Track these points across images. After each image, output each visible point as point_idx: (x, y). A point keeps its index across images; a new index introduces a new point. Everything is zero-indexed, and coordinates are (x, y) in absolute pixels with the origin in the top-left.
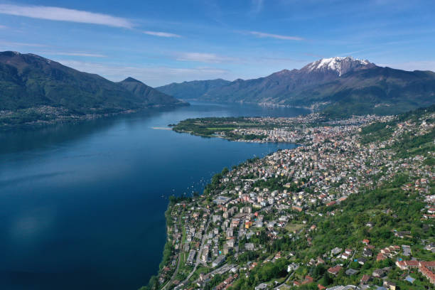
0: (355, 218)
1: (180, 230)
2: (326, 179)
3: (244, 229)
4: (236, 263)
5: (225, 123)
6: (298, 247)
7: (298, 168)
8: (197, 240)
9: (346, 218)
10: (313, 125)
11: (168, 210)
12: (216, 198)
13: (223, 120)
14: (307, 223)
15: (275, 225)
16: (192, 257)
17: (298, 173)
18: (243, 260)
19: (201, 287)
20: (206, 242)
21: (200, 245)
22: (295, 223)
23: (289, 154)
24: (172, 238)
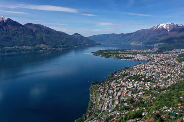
0: (174, 94)
1: (95, 96)
2: (161, 77)
3: (123, 97)
4: (119, 111)
5: (115, 52)
6: (147, 105)
7: (148, 72)
8: (102, 100)
9: (170, 94)
10: (155, 53)
11: (91, 87)
12: (111, 83)
13: (115, 50)
14: (151, 96)
15: (137, 96)
16: (101, 107)
17: (148, 74)
18: (122, 110)
19: (104, 120)
20: (106, 101)
21: (104, 102)
22: (146, 95)
23: (144, 66)
24: (92, 99)
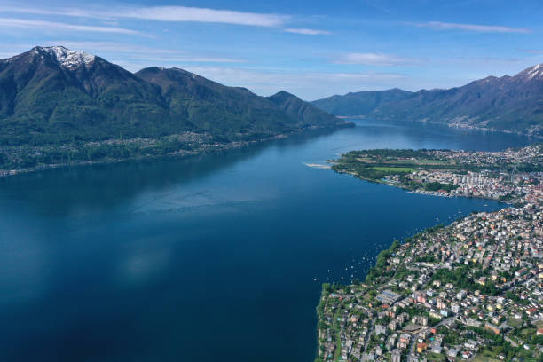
1: (334, 339)
2: (540, 275)
3: (416, 353)
5: (400, 161)
7: (500, 251)
8: (354, 359)
11: (320, 304)
12: (381, 292)
13: (398, 153)
14: (504, 360)
15: (459, 354)
17: (498, 260)
22: (488, 356)
23: (487, 223)
24: (324, 350)
